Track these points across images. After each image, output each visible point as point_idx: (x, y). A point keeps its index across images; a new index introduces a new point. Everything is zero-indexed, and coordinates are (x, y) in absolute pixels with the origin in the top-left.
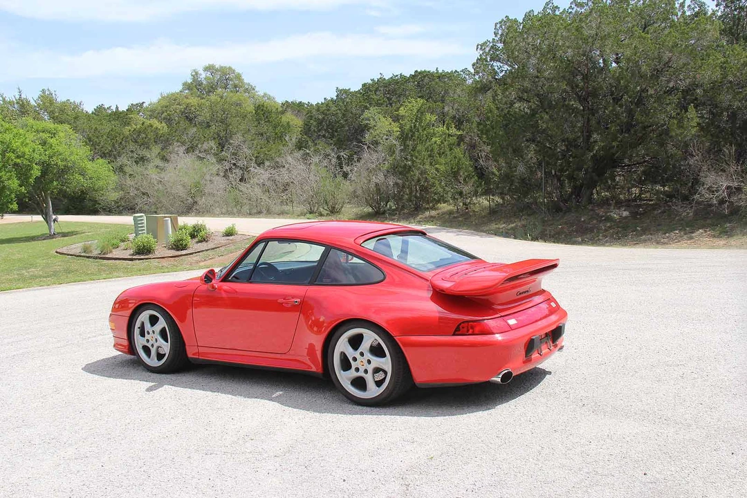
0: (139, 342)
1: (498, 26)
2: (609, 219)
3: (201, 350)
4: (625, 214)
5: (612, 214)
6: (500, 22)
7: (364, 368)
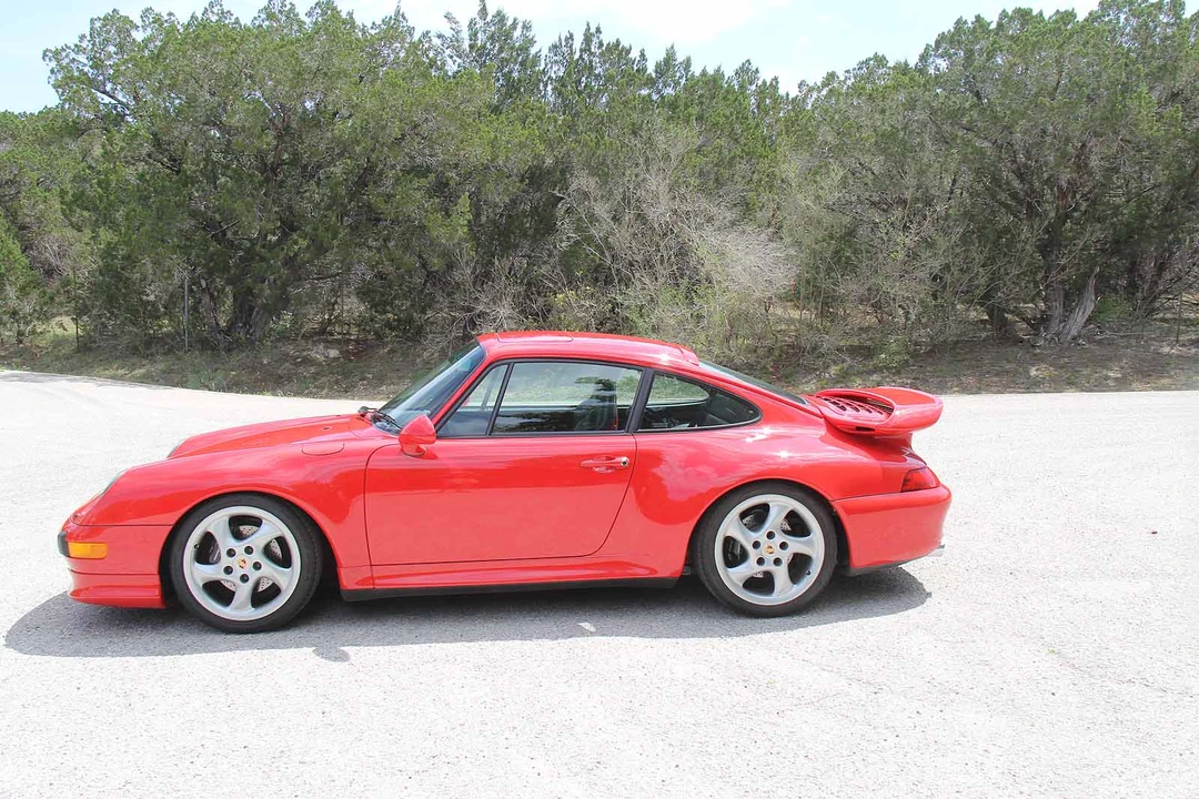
0: (196, 575)
1: (98, 24)
2: (307, 361)
3: (377, 572)
4: (333, 353)
5: (313, 354)
6: (105, 19)
7: (773, 557)
